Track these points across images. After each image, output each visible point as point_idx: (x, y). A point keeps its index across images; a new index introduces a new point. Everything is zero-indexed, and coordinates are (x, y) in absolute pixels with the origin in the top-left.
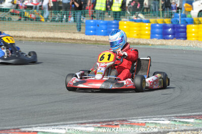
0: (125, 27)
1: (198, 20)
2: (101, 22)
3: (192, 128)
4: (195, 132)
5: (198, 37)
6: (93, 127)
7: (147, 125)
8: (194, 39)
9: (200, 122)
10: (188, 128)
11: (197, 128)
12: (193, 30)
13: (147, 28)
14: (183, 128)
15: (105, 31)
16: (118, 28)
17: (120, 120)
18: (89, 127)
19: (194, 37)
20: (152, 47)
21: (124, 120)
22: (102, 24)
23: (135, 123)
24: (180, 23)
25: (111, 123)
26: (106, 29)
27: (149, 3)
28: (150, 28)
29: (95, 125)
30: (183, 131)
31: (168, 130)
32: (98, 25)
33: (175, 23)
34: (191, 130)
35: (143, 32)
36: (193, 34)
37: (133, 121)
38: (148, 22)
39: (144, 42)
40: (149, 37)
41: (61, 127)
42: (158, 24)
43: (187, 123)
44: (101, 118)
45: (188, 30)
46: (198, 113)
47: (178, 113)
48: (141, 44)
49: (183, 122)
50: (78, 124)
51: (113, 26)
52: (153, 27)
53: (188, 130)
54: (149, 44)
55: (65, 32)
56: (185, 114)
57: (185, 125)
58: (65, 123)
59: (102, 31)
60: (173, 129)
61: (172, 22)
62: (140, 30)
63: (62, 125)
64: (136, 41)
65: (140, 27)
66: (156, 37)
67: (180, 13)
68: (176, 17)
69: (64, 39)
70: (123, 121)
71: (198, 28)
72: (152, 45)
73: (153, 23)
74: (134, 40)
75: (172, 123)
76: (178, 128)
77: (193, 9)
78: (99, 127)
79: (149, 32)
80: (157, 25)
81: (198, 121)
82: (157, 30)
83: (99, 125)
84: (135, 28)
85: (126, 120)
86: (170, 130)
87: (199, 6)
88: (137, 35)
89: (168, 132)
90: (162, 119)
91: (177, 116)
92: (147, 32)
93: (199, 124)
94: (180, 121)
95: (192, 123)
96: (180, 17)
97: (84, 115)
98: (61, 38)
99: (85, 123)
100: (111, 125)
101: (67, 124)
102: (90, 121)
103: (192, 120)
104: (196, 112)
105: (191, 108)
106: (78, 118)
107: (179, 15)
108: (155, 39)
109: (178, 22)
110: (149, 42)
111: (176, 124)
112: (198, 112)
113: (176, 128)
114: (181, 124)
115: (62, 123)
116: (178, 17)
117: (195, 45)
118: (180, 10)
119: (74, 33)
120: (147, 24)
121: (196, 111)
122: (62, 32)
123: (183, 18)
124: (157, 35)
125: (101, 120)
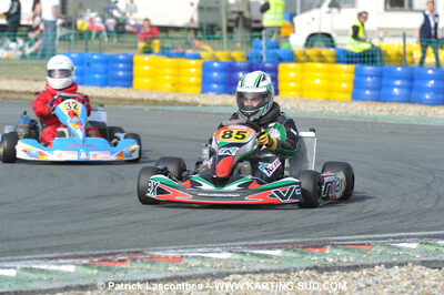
0: (146, 68)
1: (305, 54)
2: (95, 57)
3: (277, 267)
4: (284, 275)
5: (301, 90)
6: (73, 264)
7: (185, 261)
8: (292, 93)
9: (294, 255)
10: (269, 268)
11: (287, 267)
12: (292, 75)
13: (193, 70)
14: (258, 267)
15: (103, 76)
16: (131, 70)
17: (128, 253)
18: (65, 264)
19: (294, 89)
20: (204, 109)
21: (137, 252)
22: (97, 61)
23: (159, 257)
24: (264, 59)
25: (110, 257)
26: (106, 72)
27: (200, 17)
28: (199, 71)
29: (77, 261)
30: (257, 273)
31: (226, 270)
32: (88, 64)
33: (254, 61)
34: (276, 271)
35: (184, 79)
36: (292, 84)
37: (156, 253)
38: (197, 57)
39: (188, 99)
40: (199, 89)
41: (7, 265)
42: (217, 60)
43: (266, 256)
44: (92, 249)
45: (281, 76)
46: (292, 240)
47: (251, 239)
48: (180, 104)
49: (258, 255)
50: (41, 259)
51: (121, 66)
52: (206, 68)
53: (269, 272)
54: (196, 104)
55: (17, 79)
56: (266, 242)
57: (263, 261)
58: (15, 258)
59: (97, 76)
60: (237, 269)
61: (248, 58)
62: (179, 75)
63: (9, 261)
64: (169, 97)
65: (178, 67)
66: (213, 90)
67: (264, 38)
68: (256, 47)
69: (13, 92)
70: (134, 254)
71: (303, 71)
72: (204, 105)
73: (208, 60)
74: (167, 94)
75: (237, 256)
76: (248, 266)
77: (294, 32)
78: (85, 265)
79: (199, 80)
80: (216, 64)
81: (289, 254)
82: (215, 74)
83: (85, 261)
84: (168, 71)
85: (141, 253)
86: (232, 270)
87: (308, 23)
88: (173, 85)
89: (228, 274)
90: (216, 249)
91: (247, 245)
92: (192, 79)
93: (290, 259)
94: (252, 254)
95: (278, 257)
96: (264, 48)
97: (55, 243)
98: (7, 92)
99: (57, 258)
100: (110, 261)
101: (19, 260)
102: (68, 254)
103: (277, 252)
104: (287, 238)
105: (279, 230)
106: (43, 250)
107: (263, 43)
108: (211, 95)
109: (262, 57)
110: (197, 99)
111: (245, 259)
112: (291, 238)
113: (244, 268)
114: (255, 259)
115: (9, 258)
116: (261, 48)
117: (295, 106)
118: (264, 32)
119: (36, 80)
120: (193, 62)
121: (289, 235)
122: (9, 78)
123: (271, 51)
124: (215, 86)
125: (91, 253)
